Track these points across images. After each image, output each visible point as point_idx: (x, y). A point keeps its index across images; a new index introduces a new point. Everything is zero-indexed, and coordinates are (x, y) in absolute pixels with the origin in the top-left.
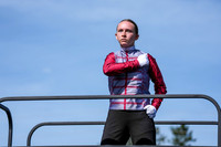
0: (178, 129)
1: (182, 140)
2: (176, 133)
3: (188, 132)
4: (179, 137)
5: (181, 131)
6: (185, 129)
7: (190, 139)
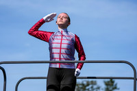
0: (108, 82)
1: (111, 89)
2: (107, 84)
3: (115, 84)
4: (109, 87)
5: (110, 83)
6: (113, 82)
7: (115, 88)
